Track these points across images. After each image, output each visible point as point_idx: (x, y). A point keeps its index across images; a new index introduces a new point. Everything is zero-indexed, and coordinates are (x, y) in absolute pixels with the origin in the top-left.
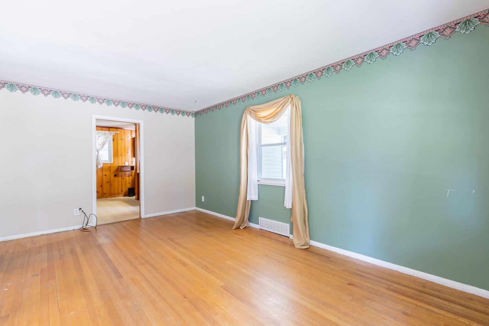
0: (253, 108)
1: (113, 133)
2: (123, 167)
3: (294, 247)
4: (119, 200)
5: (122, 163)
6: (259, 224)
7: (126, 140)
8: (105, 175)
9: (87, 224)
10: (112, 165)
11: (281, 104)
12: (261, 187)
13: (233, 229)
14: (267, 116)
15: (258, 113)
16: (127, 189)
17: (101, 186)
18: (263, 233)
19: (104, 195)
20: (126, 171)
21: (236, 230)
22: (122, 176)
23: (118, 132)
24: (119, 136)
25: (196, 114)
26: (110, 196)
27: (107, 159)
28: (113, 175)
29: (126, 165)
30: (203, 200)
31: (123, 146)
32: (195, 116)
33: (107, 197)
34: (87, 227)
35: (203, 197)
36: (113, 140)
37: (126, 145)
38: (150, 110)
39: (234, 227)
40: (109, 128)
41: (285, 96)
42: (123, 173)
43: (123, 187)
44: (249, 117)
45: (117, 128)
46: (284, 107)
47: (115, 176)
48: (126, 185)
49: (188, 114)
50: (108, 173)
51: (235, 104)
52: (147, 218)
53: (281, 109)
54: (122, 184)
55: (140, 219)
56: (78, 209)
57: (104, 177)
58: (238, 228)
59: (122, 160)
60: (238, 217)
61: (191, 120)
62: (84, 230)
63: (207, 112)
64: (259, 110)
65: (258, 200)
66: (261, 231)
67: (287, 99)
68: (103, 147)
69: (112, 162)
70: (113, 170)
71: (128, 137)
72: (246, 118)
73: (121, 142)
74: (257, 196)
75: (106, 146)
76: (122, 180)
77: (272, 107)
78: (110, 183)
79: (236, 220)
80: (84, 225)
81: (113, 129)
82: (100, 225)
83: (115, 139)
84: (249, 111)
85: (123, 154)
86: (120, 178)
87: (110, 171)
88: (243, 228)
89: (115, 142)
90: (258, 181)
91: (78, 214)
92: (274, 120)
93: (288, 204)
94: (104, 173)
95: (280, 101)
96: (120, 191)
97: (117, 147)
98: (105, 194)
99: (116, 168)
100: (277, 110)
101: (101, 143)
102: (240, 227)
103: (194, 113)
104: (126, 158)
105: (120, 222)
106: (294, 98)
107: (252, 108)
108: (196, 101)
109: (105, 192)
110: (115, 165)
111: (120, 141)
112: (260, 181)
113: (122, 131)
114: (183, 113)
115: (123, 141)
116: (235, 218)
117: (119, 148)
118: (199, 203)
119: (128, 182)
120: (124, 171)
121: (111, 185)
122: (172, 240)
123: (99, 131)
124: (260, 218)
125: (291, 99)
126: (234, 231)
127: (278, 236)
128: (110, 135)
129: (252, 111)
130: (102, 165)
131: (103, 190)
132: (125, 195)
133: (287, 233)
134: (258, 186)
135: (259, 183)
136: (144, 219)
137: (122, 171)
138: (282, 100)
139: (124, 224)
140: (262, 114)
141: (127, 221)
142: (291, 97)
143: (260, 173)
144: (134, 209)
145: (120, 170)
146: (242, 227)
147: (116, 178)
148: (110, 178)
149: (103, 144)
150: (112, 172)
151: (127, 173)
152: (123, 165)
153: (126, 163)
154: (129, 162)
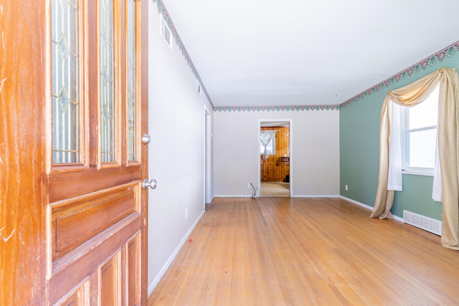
0: (395, 92)
1: (276, 131)
2: (282, 158)
3: (442, 245)
4: (279, 184)
5: (282, 154)
6: (403, 218)
7: (285, 136)
8: (270, 164)
9: (255, 195)
10: (275, 157)
11: (428, 81)
12: (406, 177)
13: (370, 217)
14: (412, 98)
15: (401, 97)
16: (285, 176)
17: (268, 172)
18: (408, 228)
19: (270, 180)
20: (285, 161)
21: (374, 219)
22: (282, 166)
23: (279, 130)
24: (280, 133)
25: (341, 106)
26: (273, 180)
27: (272, 152)
28: (275, 164)
29: (285, 156)
30: (347, 189)
31: (283, 141)
32: (340, 108)
33: (272, 181)
34: (255, 197)
35: (347, 186)
36: (276, 137)
37: (285, 140)
38: (298, 110)
39: (371, 216)
40: (273, 128)
41: (433, 72)
42: (283, 163)
43: (283, 174)
44: (391, 102)
45: (278, 127)
46: (432, 84)
47: (277, 165)
48: (284, 172)
49: (332, 107)
50: (272, 163)
51: (378, 90)
52: (294, 198)
53: (428, 87)
54: (282, 172)
55: (289, 198)
56: (250, 184)
57: (270, 165)
58: (376, 218)
59: (282, 152)
60: (376, 206)
61: (336, 113)
62: (253, 198)
63: (351, 103)
64: (402, 92)
65: (401, 190)
66: (405, 225)
67: (435, 75)
68: (269, 143)
69: (275, 154)
70: (276, 160)
71: (287, 133)
72: (387, 104)
73: (281, 139)
74: (401, 187)
75: (271, 141)
76: (282, 169)
77: (416, 87)
78: (273, 170)
79: (373, 209)
80: (253, 195)
81: (276, 128)
82: (263, 197)
83: (277, 136)
84: (391, 96)
85: (283, 148)
86: (280, 167)
87: (273, 161)
88: (383, 219)
89: (277, 138)
90: (403, 170)
91: (250, 187)
92: (420, 101)
93: (436, 196)
94: (270, 163)
95: (427, 78)
96: (281, 177)
97: (279, 142)
98: (270, 178)
99: (278, 159)
100: (423, 90)
101: (267, 139)
102: (379, 217)
103: (339, 105)
104: (285, 151)
105: (275, 197)
106: (444, 71)
107: (393, 92)
108: (336, 95)
109: (270, 177)
110: (277, 157)
111: (280, 137)
112: (406, 170)
113: (282, 129)
114: (327, 107)
115: (283, 137)
116: (373, 207)
117: (280, 143)
118: (343, 192)
119: (286, 170)
120: (284, 161)
121: (274, 172)
122: (308, 214)
123: (267, 131)
124: (404, 211)
125: (441, 73)
126: (371, 219)
127: (425, 233)
128: (273, 133)
129: (394, 95)
130: (268, 157)
131: (268, 175)
132: (284, 181)
133: (438, 232)
134: (402, 175)
135: (403, 172)
136: (293, 198)
137: (282, 161)
138: (429, 77)
139: (277, 199)
140: (405, 97)
141: (280, 197)
142: (441, 72)
143: (406, 161)
144: (286, 190)
145: (280, 161)
146: (382, 217)
147: (278, 167)
148: (273, 167)
149: (269, 140)
150: (275, 162)
151: (286, 163)
152: (283, 156)
153: (285, 155)
154: (287, 154)
